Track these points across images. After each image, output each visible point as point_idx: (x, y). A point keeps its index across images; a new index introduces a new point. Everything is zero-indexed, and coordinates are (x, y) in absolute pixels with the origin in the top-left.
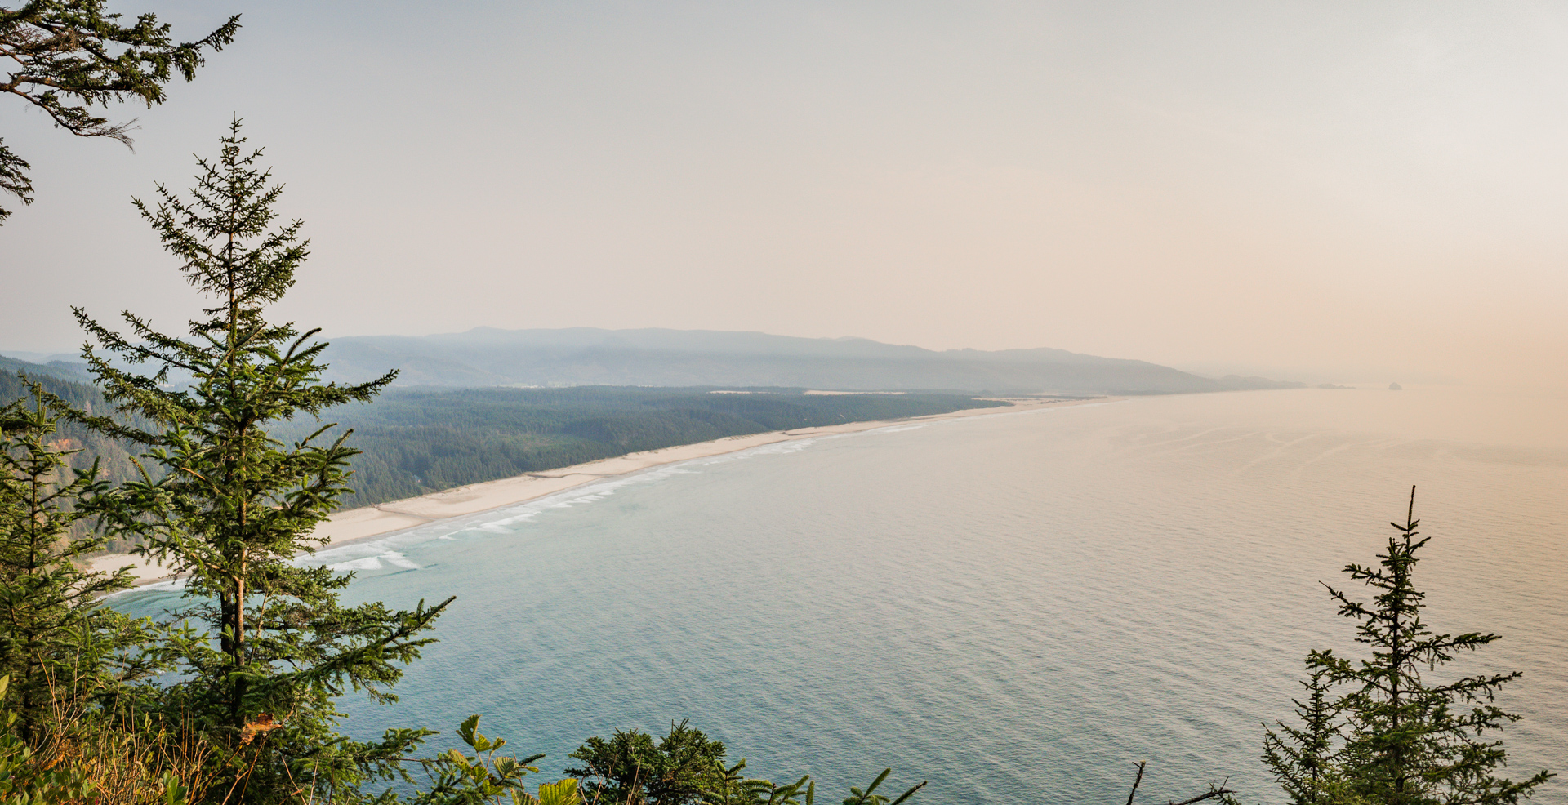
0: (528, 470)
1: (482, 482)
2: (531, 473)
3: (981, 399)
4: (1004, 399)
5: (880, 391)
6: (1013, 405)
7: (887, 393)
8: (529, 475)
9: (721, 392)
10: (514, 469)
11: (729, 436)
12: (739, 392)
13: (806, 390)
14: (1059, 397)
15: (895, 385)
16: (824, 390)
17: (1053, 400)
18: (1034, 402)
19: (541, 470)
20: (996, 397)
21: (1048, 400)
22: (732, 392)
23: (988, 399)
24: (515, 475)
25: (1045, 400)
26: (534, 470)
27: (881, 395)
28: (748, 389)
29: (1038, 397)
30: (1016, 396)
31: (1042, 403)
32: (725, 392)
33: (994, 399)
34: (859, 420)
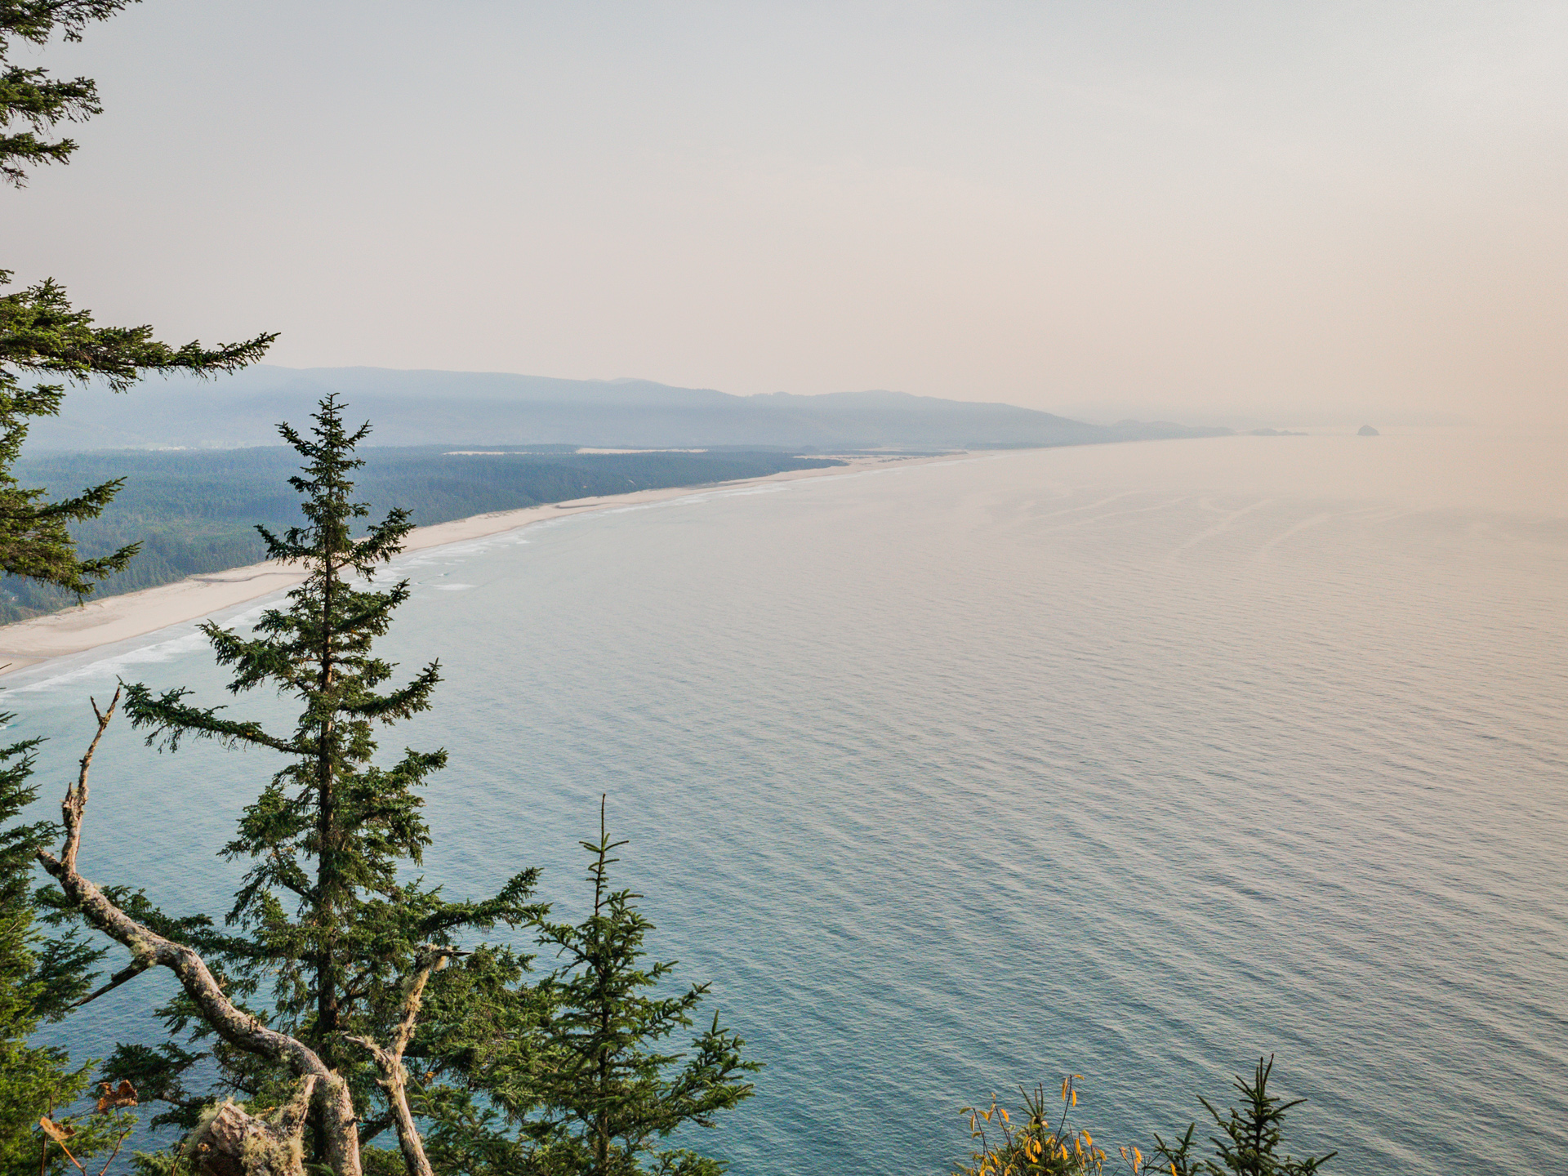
0: (195, 572)
1: (121, 594)
2: (199, 576)
3: (806, 457)
4: (833, 457)
5: (674, 448)
6: (846, 464)
7: (684, 451)
8: (198, 580)
9: (464, 453)
10: (172, 571)
11: (484, 512)
12: (489, 453)
13: (577, 447)
14: (905, 453)
15: (693, 441)
16: (600, 447)
17: (897, 457)
18: (872, 460)
19: (215, 571)
20: (822, 454)
21: (891, 457)
22: (480, 453)
23: (814, 457)
24: (174, 581)
25: (886, 457)
26: (203, 572)
27: (676, 453)
28: (500, 448)
29: (876, 454)
30: (847, 453)
31: (884, 461)
32: (470, 453)
33: (821, 457)
34: (653, 487)
